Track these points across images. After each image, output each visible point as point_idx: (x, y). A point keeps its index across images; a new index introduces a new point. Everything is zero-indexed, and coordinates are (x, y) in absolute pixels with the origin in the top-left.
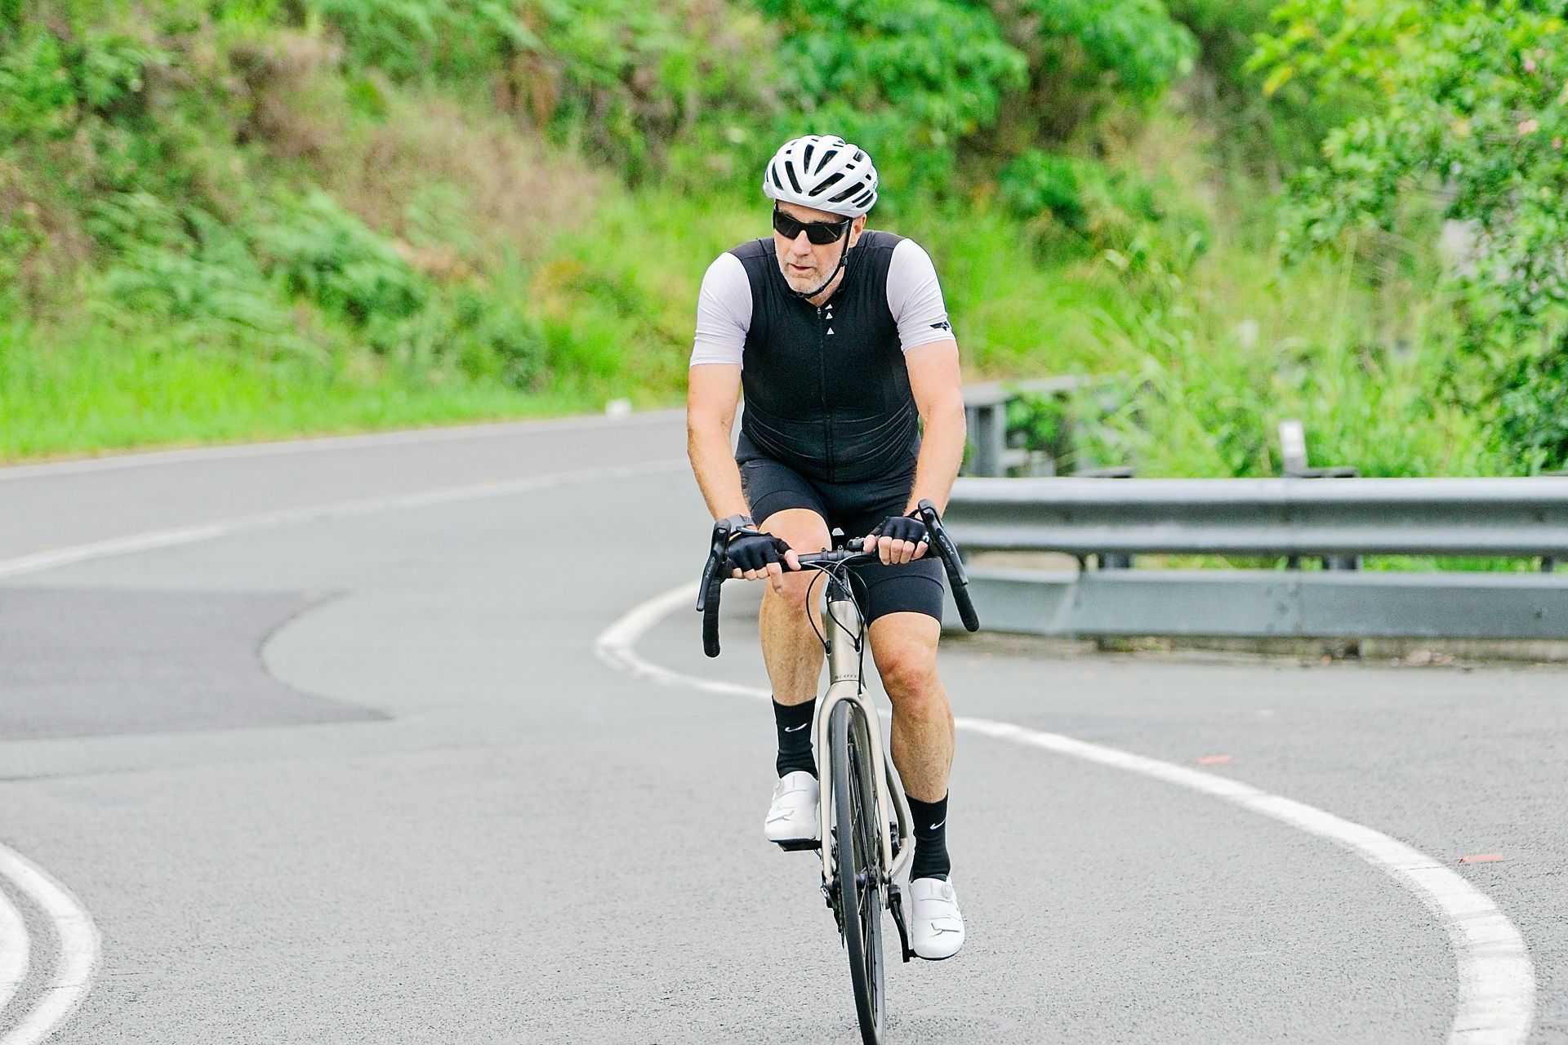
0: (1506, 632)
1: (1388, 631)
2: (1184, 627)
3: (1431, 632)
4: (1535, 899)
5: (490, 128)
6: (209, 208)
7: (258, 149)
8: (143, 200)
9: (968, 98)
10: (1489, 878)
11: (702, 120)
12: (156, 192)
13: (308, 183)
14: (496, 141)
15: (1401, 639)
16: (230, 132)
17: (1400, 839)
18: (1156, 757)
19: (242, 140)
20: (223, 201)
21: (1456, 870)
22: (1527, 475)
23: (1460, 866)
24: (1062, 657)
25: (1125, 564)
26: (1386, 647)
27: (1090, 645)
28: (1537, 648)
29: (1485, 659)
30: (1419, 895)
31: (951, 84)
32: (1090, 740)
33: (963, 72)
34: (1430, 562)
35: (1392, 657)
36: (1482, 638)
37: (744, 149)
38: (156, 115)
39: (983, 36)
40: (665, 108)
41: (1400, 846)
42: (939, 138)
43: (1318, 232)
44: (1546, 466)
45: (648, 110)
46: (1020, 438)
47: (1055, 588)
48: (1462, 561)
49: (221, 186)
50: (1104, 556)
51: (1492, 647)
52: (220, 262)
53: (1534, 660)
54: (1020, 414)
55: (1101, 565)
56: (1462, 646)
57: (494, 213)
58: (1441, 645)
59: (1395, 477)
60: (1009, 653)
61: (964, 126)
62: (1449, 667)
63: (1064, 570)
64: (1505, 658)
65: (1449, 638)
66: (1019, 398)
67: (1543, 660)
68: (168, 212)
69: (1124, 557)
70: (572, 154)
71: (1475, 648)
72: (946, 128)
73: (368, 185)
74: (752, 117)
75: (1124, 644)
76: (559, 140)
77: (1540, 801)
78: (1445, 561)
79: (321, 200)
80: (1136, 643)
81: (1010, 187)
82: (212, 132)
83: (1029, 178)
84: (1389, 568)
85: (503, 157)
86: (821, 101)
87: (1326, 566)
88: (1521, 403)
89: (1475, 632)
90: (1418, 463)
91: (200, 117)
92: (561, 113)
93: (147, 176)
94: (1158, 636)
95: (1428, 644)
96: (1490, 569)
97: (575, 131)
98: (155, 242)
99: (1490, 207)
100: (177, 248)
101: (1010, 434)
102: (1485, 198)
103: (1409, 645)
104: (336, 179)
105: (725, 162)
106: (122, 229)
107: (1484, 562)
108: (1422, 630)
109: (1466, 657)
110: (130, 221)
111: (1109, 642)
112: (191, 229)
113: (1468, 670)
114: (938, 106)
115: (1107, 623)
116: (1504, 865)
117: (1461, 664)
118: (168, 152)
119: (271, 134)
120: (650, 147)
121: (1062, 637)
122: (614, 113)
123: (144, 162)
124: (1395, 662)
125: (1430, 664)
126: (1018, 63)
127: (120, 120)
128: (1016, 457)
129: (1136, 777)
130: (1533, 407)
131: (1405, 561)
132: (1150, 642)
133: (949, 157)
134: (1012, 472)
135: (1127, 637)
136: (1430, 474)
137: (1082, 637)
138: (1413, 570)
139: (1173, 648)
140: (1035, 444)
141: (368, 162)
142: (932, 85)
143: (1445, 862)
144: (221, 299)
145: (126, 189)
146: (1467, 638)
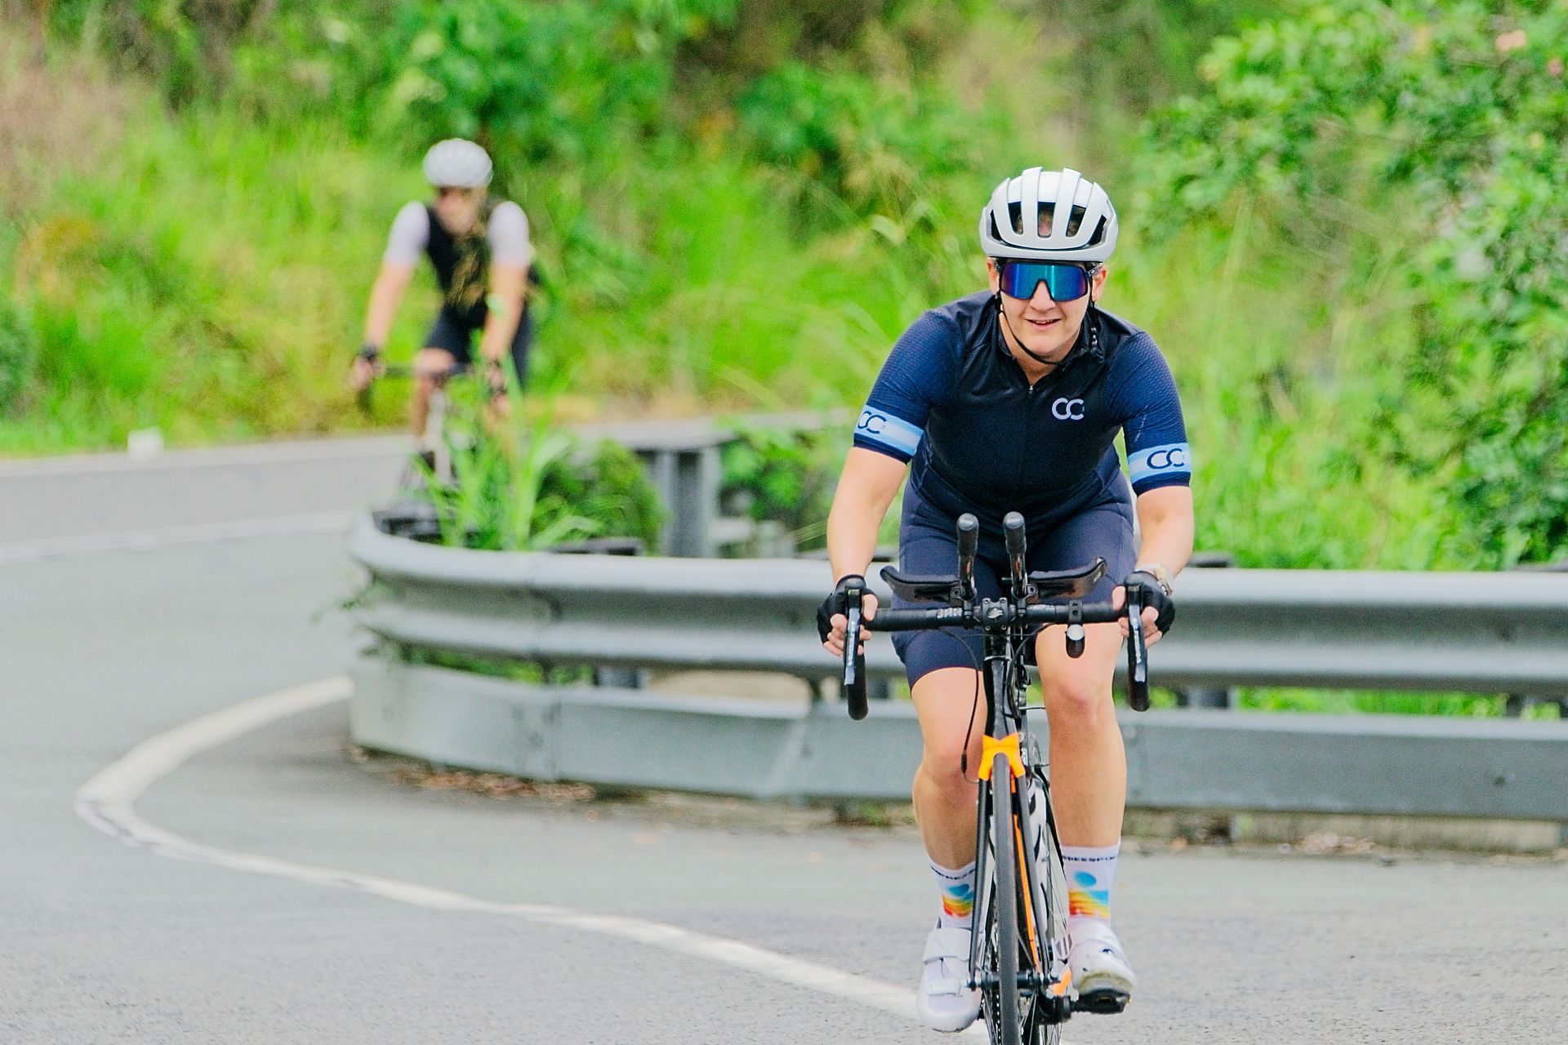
0: (1450, 806)
1: (1272, 802)
3: (1340, 804)
15: (1292, 812)
22: (1497, 567)
24: (780, 832)
25: (880, 693)
26: (1271, 826)
27: (826, 815)
28: (1500, 831)
29: (1420, 847)
34: (1345, 700)
35: (1279, 841)
36: (1415, 815)
37: (349, 53)
42: (648, 41)
43: (1193, 195)
44: (1528, 556)
46: (743, 501)
47: (776, 725)
48: (1393, 698)
51: (1432, 828)
53: (1495, 850)
54: (744, 463)
56: (1386, 827)
58: (1354, 824)
59: (1298, 568)
60: (704, 824)
61: (688, 25)
62: (1363, 858)
63: (788, 699)
64: (1452, 847)
65: (1366, 814)
66: (743, 440)
67: (1509, 850)
69: (880, 682)
70: (87, 54)
71: (1408, 829)
72: (659, 27)
76: (68, 33)
78: (1369, 697)
80: (891, 813)
81: (757, 119)
84: (1284, 705)
87: (1182, 701)
88: (1493, 462)
89: (1403, 805)
90: (1334, 547)
95: (1337, 823)
96: (1439, 710)
97: (92, 19)
99: (1457, 162)
101: (726, 495)
102: (1449, 149)
103: (1307, 822)
105: (319, 72)
107: (1429, 700)
108: (1326, 801)
109: (1392, 843)
111: (854, 811)
113: (1389, 863)
115: (850, 781)
117: (1384, 854)
120: (206, 48)
121: (783, 801)
124: (1283, 848)
125: (1336, 854)
128: (735, 529)
130: (1511, 469)
131: (1309, 696)
133: (664, 71)
134: (728, 551)
135: (881, 802)
136: (1354, 565)
137: (813, 801)
138: (1318, 711)
140: (767, 510)
146: (1395, 815)
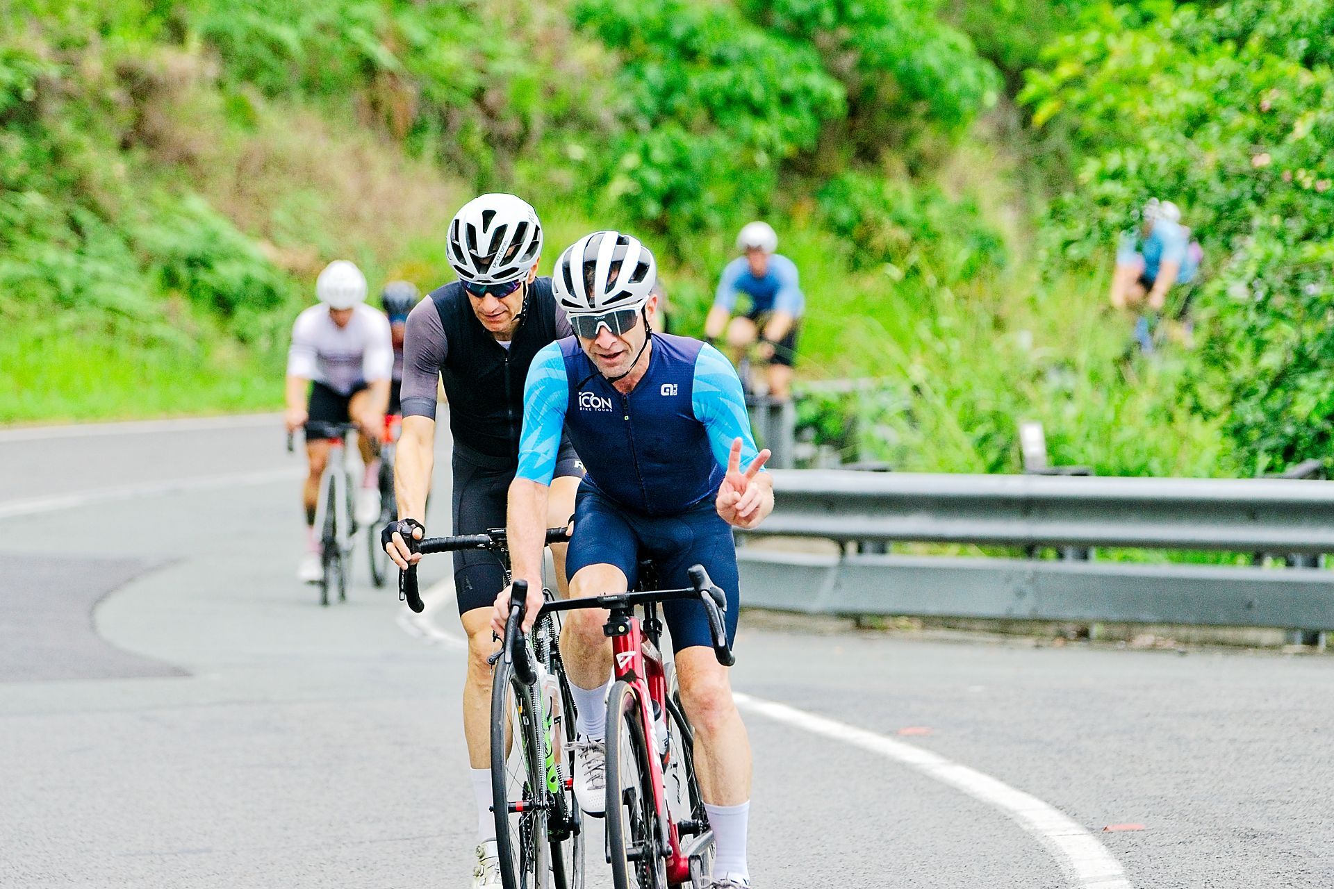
0: (1221, 619)
1: (1115, 616)
2: (933, 609)
3: (1154, 618)
4: (1161, 866)
5: (352, 141)
6: (93, 208)
7: (139, 154)
8: (33, 200)
9: (790, 122)
10: (1127, 844)
11: (547, 137)
12: (45, 192)
13: (184, 187)
14: (357, 153)
15: (1130, 624)
16: (115, 138)
17: (1057, 807)
18: (863, 727)
19: (125, 146)
20: (105, 201)
21: (1099, 837)
22: (1252, 476)
23: (1102, 832)
24: (823, 633)
25: (882, 551)
26: (1117, 631)
27: (849, 623)
28: (1250, 635)
29: (1203, 643)
30: (1058, 859)
31: (775, 111)
32: (809, 710)
33: (787, 100)
34: (1160, 556)
35: (1120, 640)
36: (1200, 625)
37: (583, 166)
38: (46, 122)
39: (805, 67)
40: (512, 127)
41: (1056, 815)
42: (762, 159)
43: (1074, 252)
44: (1270, 469)
45: (498, 128)
46: (809, 433)
47: (819, 570)
48: (1190, 554)
49: (105, 187)
50: (862, 542)
51: (1209, 633)
52: (103, 257)
53: (1248, 646)
54: (809, 411)
55: (860, 550)
56: (1183, 632)
57: (354, 219)
58: (1165, 630)
59: (1133, 476)
61: (785, 149)
62: (1169, 651)
63: (827, 554)
64: (1222, 643)
65: (1171, 624)
66: (808, 397)
67: (1256, 646)
68: (57, 211)
69: (881, 543)
70: (427, 165)
71: (1195, 633)
72: (770, 150)
73: (239, 190)
74: (592, 136)
75: (879, 622)
76: (415, 154)
77: (1196, 776)
78: (1175, 554)
79: (196, 203)
80: (889, 622)
81: (827, 205)
82: (98, 139)
83: (845, 197)
84: (1125, 559)
85: (363, 167)
86: (655, 124)
87: (1061, 556)
88: (1250, 412)
89: (1193, 618)
90: (1155, 464)
91: (87, 125)
92: (418, 129)
93: (38, 178)
94: (911, 616)
95: (1155, 630)
96: (1216, 562)
97: (430, 144)
98: (43, 238)
99: (1230, 232)
100: (63, 243)
101: (798, 430)
102: (1226, 225)
103: (1134, 629)
104: (210, 185)
105: (567, 178)
106: (12, 224)
107: (1211, 556)
108: (1146, 616)
109: (1187, 642)
110: (20, 218)
111: (865, 621)
112: (76, 227)
113: (1184, 653)
114: (762, 131)
115: (863, 603)
116: (1143, 834)
117: (1181, 648)
118: (56, 155)
119: (152, 141)
120: (498, 162)
121: (824, 614)
122: (466, 129)
123: (35, 165)
124: (1121, 645)
125: (1153, 648)
126: (837, 93)
127: (14, 126)
128: (805, 451)
129: (839, 744)
130: (1260, 416)
131: (1138, 553)
132: (903, 622)
133: (771, 177)
134: (800, 464)
135: (882, 616)
136: (1167, 474)
137: (842, 615)
138: (1146, 561)
139: (924, 627)
140: (823, 439)
141: (240, 169)
142: (757, 112)
143: (1091, 829)
144: (102, 291)
145: (17, 188)
146: (1188, 625)
